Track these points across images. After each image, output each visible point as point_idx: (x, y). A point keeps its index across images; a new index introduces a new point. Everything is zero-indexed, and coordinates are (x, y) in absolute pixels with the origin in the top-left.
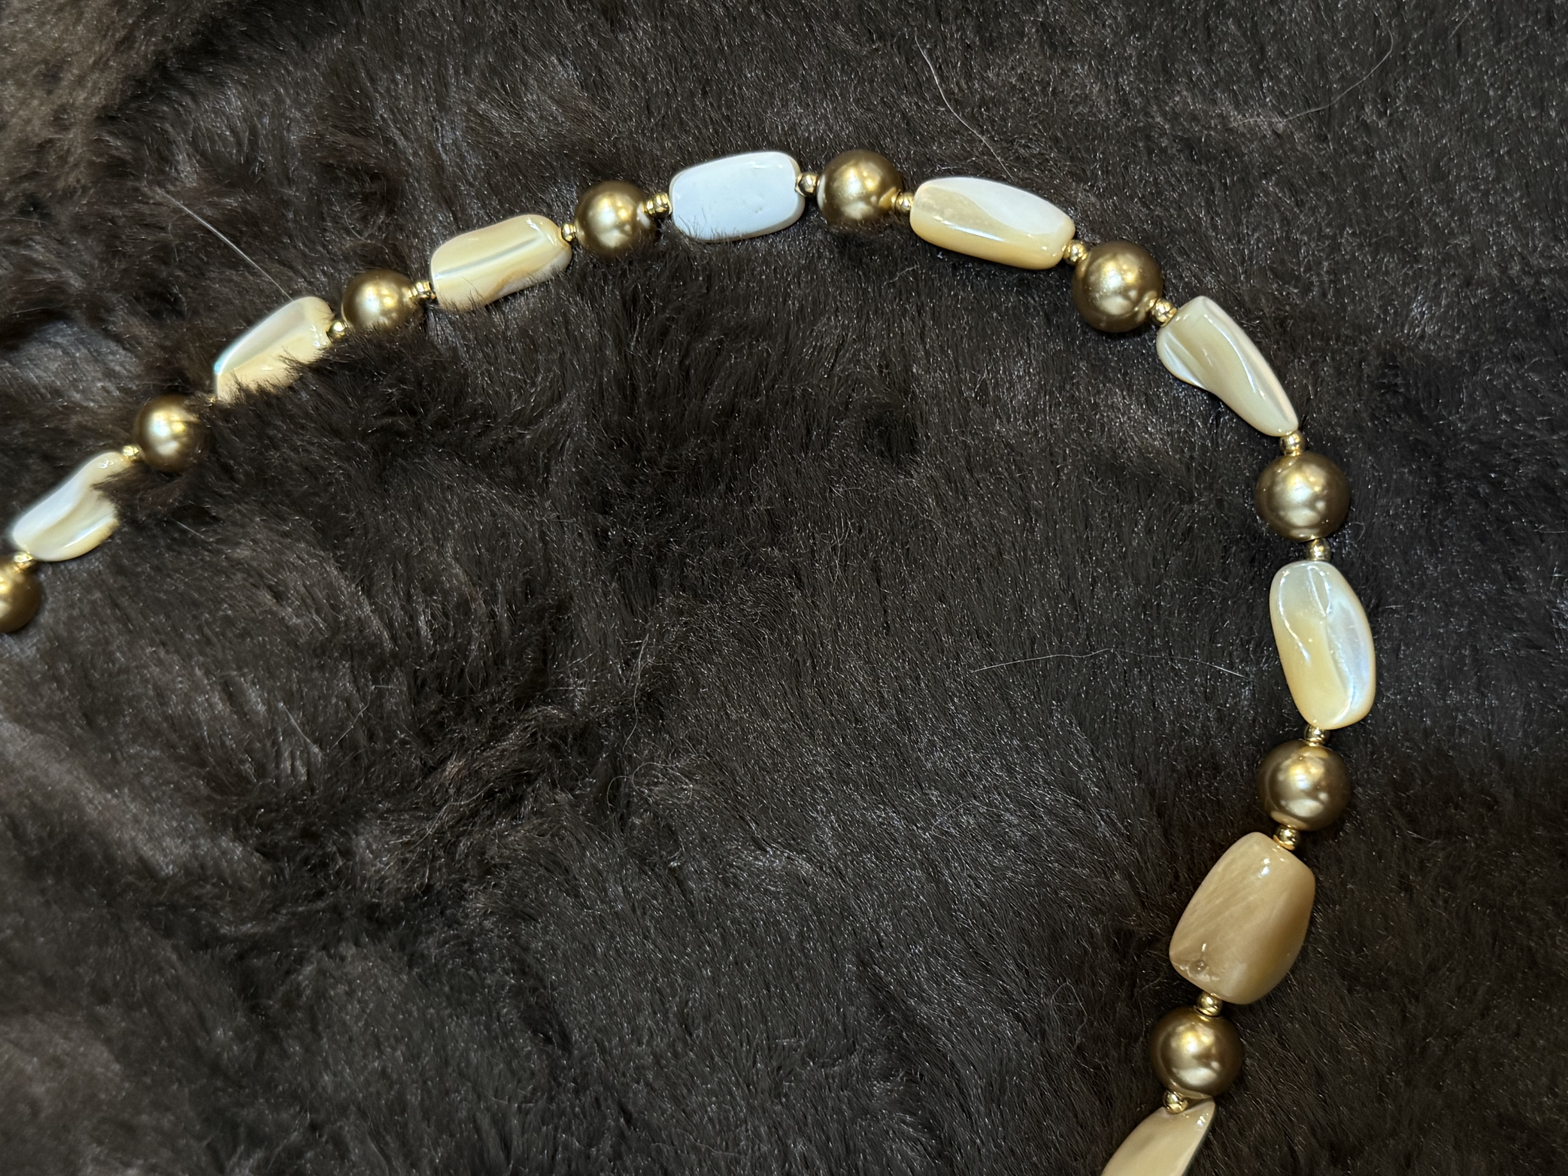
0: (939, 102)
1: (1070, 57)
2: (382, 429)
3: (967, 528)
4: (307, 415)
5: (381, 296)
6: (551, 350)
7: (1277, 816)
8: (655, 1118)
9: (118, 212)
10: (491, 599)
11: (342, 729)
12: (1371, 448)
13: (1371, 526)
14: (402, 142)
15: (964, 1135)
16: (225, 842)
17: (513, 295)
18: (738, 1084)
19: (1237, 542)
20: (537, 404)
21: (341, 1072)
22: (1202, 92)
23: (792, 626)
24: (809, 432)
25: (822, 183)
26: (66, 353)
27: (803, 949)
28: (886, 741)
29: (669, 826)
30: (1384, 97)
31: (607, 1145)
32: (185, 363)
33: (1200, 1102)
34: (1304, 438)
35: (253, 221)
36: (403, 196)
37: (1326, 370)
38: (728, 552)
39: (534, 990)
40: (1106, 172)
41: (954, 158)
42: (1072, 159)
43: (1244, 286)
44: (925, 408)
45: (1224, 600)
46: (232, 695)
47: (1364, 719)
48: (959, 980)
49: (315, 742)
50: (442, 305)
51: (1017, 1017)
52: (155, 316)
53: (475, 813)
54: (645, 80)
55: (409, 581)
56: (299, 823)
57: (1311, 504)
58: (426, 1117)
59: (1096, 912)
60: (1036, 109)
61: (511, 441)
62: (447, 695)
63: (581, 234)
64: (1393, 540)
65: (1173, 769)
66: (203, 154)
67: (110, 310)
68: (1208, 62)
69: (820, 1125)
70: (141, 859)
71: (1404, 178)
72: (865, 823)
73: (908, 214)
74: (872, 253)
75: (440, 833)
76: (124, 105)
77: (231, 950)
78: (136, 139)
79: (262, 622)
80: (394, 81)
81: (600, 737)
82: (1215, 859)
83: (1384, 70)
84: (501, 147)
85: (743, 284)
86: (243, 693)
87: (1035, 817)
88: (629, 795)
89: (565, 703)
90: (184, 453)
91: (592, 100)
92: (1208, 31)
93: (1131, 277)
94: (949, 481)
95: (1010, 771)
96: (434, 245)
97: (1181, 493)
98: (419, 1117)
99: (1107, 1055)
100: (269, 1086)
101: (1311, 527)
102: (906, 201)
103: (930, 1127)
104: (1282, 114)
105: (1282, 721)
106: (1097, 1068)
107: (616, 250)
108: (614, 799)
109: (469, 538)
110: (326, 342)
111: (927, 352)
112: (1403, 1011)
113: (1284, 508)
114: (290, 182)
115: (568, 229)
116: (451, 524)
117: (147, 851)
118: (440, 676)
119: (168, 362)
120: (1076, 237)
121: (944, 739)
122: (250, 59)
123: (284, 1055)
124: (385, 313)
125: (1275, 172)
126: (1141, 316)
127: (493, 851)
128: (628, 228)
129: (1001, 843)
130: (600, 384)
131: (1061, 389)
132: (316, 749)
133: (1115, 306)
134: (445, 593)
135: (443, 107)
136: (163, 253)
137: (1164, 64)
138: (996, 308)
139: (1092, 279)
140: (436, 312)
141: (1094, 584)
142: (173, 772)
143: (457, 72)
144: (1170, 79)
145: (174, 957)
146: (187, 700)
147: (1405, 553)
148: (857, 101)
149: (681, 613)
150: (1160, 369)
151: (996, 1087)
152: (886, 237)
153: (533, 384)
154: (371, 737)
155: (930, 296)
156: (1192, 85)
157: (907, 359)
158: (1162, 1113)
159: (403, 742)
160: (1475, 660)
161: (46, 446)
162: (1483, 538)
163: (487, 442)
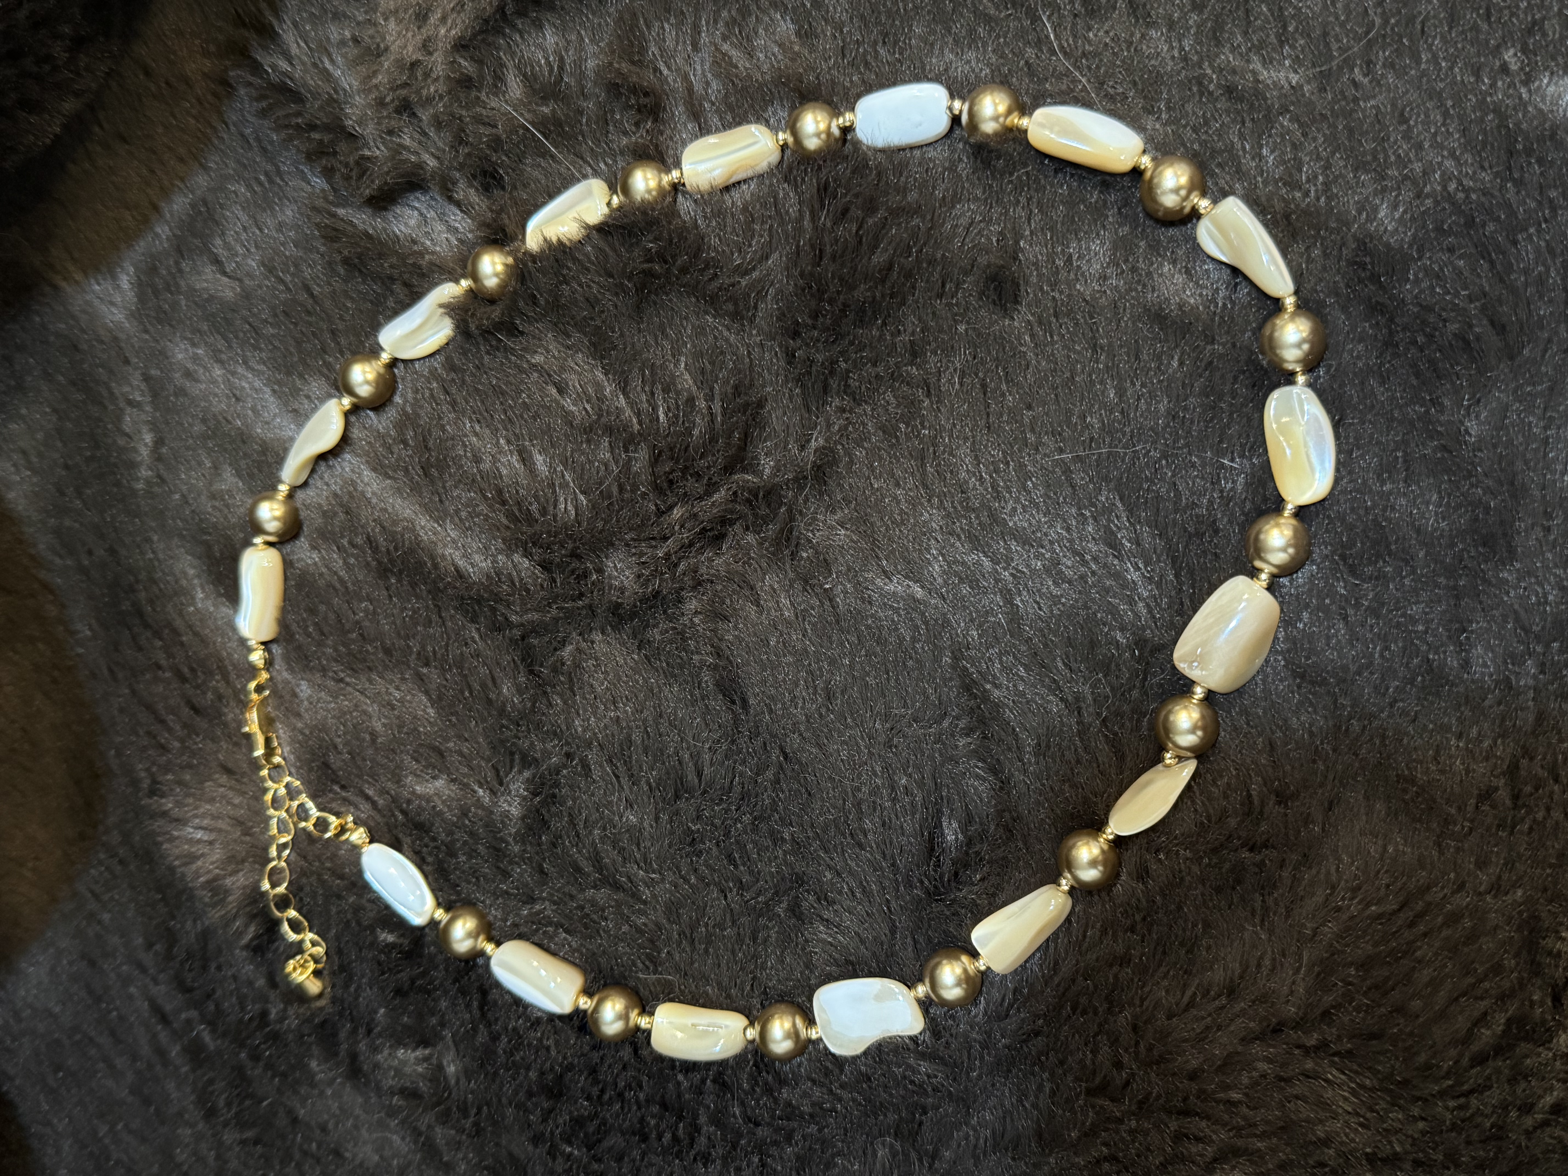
0: (1053, 52)
1: (1149, 25)
2: (643, 271)
3: (1052, 359)
4: (590, 261)
5: (646, 179)
6: (763, 223)
7: (1258, 564)
8: (804, 757)
9: (464, 113)
10: (710, 398)
11: (601, 484)
12: (1344, 309)
13: (1340, 364)
14: (666, 72)
15: (1019, 776)
16: (517, 558)
17: (739, 183)
18: (862, 738)
19: (1244, 372)
20: (752, 260)
21: (588, 720)
22: (1241, 54)
23: (922, 424)
24: (943, 285)
25: (966, 108)
26: (421, 214)
27: (914, 648)
28: (982, 504)
29: (825, 560)
30: (1369, 63)
31: (770, 774)
32: (507, 221)
33: (1188, 758)
34: (1299, 299)
35: (559, 124)
36: (665, 109)
37: (1316, 252)
38: (880, 369)
39: (724, 669)
40: (1169, 109)
41: (1062, 93)
42: (1145, 98)
43: (1263, 191)
44: (1028, 272)
45: (1231, 415)
46: (525, 458)
47: (1324, 500)
48: (1022, 672)
49: (582, 492)
50: (688, 187)
51: (1062, 699)
52: (486, 189)
53: (691, 544)
54: (842, 32)
55: (653, 383)
56: (570, 545)
57: (1299, 345)
58: (646, 751)
59: (1122, 629)
60: (1123, 61)
61: (733, 285)
62: (677, 462)
63: (790, 140)
64: (1355, 374)
65: (1185, 530)
66: (525, 75)
67: (455, 183)
68: (1246, 33)
69: (918, 768)
70: (457, 569)
71: (1379, 122)
72: (964, 563)
73: (1026, 131)
74: (998, 158)
75: (667, 556)
76: (474, 36)
77: (517, 633)
78: (480, 62)
79: (549, 408)
80: (663, 28)
81: (780, 496)
82: (1209, 594)
83: (1370, 44)
84: (737, 76)
85: (903, 179)
86: (531, 457)
87: (1085, 563)
88: (798, 538)
89: (758, 473)
90: (503, 286)
91: (802, 45)
92: (1247, 11)
93: (1184, 180)
94: (1040, 323)
95: (1068, 529)
96: (684, 144)
97: (1206, 336)
98: (640, 751)
99: (1123, 725)
100: (539, 726)
101: (1298, 362)
102: (1024, 122)
103: (994, 770)
104: (1296, 72)
105: (1265, 500)
106: (1116, 734)
107: (815, 151)
108: (788, 540)
109: (698, 355)
110: (606, 210)
111: (1032, 233)
112: (1335, 702)
113: (1281, 348)
114: (585, 97)
115: (781, 136)
116: (686, 343)
117: (461, 563)
118: (671, 449)
119: (495, 220)
120: (1144, 152)
121: (1023, 506)
122: (563, 8)
123: (550, 705)
124: (649, 191)
125: (1288, 111)
126: (1187, 210)
127: (703, 570)
128: (823, 136)
129: (1060, 579)
130: (798, 246)
131: (1126, 261)
132: (582, 497)
133: (1169, 201)
134: (678, 393)
135: (696, 47)
136: (496, 143)
137: (1215, 33)
138: (1083, 201)
139: (1155, 181)
140: (685, 193)
141: (1139, 399)
142: (483, 508)
143: (708, 23)
144: (1219, 43)
145: (477, 637)
146: (495, 460)
147: (1362, 383)
148: (994, 51)
149: (844, 411)
150: (1197, 249)
151: (1043, 745)
152: (1009, 147)
153: (750, 246)
154: (621, 489)
155: (1036, 190)
156: (1233, 49)
157: (1018, 236)
158: (1160, 767)
159: (644, 494)
160: (1405, 461)
161: (406, 276)
162: (1417, 375)
163: (716, 284)
